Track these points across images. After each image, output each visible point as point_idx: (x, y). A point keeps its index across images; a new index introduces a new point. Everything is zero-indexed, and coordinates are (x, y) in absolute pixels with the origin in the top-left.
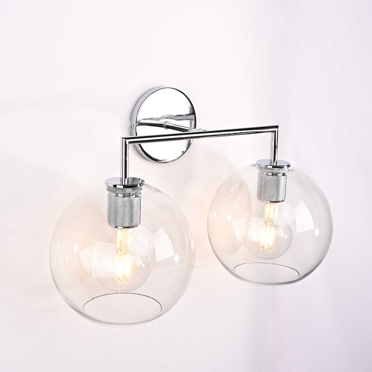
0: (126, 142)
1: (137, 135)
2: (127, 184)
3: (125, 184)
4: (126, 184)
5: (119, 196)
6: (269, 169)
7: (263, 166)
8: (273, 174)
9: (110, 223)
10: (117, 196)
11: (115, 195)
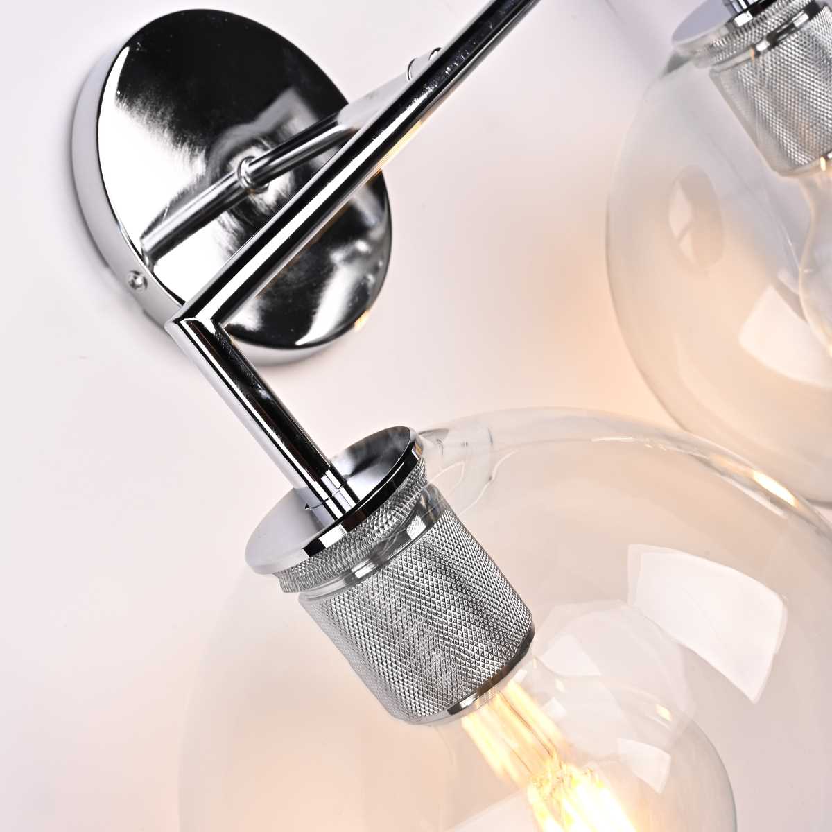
0: (198, 327)
1: (182, 302)
2: (353, 504)
3: (347, 509)
4: (349, 504)
5: (359, 575)
6: (747, 27)
7: (716, 36)
8: (774, 39)
9: (412, 716)
10: (351, 580)
11: (341, 584)
